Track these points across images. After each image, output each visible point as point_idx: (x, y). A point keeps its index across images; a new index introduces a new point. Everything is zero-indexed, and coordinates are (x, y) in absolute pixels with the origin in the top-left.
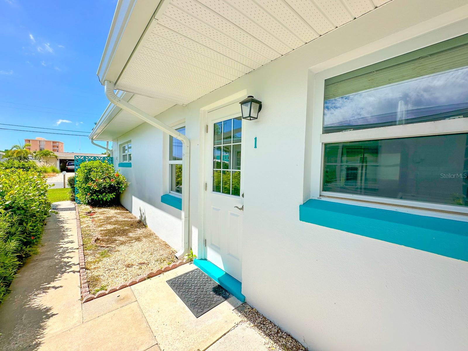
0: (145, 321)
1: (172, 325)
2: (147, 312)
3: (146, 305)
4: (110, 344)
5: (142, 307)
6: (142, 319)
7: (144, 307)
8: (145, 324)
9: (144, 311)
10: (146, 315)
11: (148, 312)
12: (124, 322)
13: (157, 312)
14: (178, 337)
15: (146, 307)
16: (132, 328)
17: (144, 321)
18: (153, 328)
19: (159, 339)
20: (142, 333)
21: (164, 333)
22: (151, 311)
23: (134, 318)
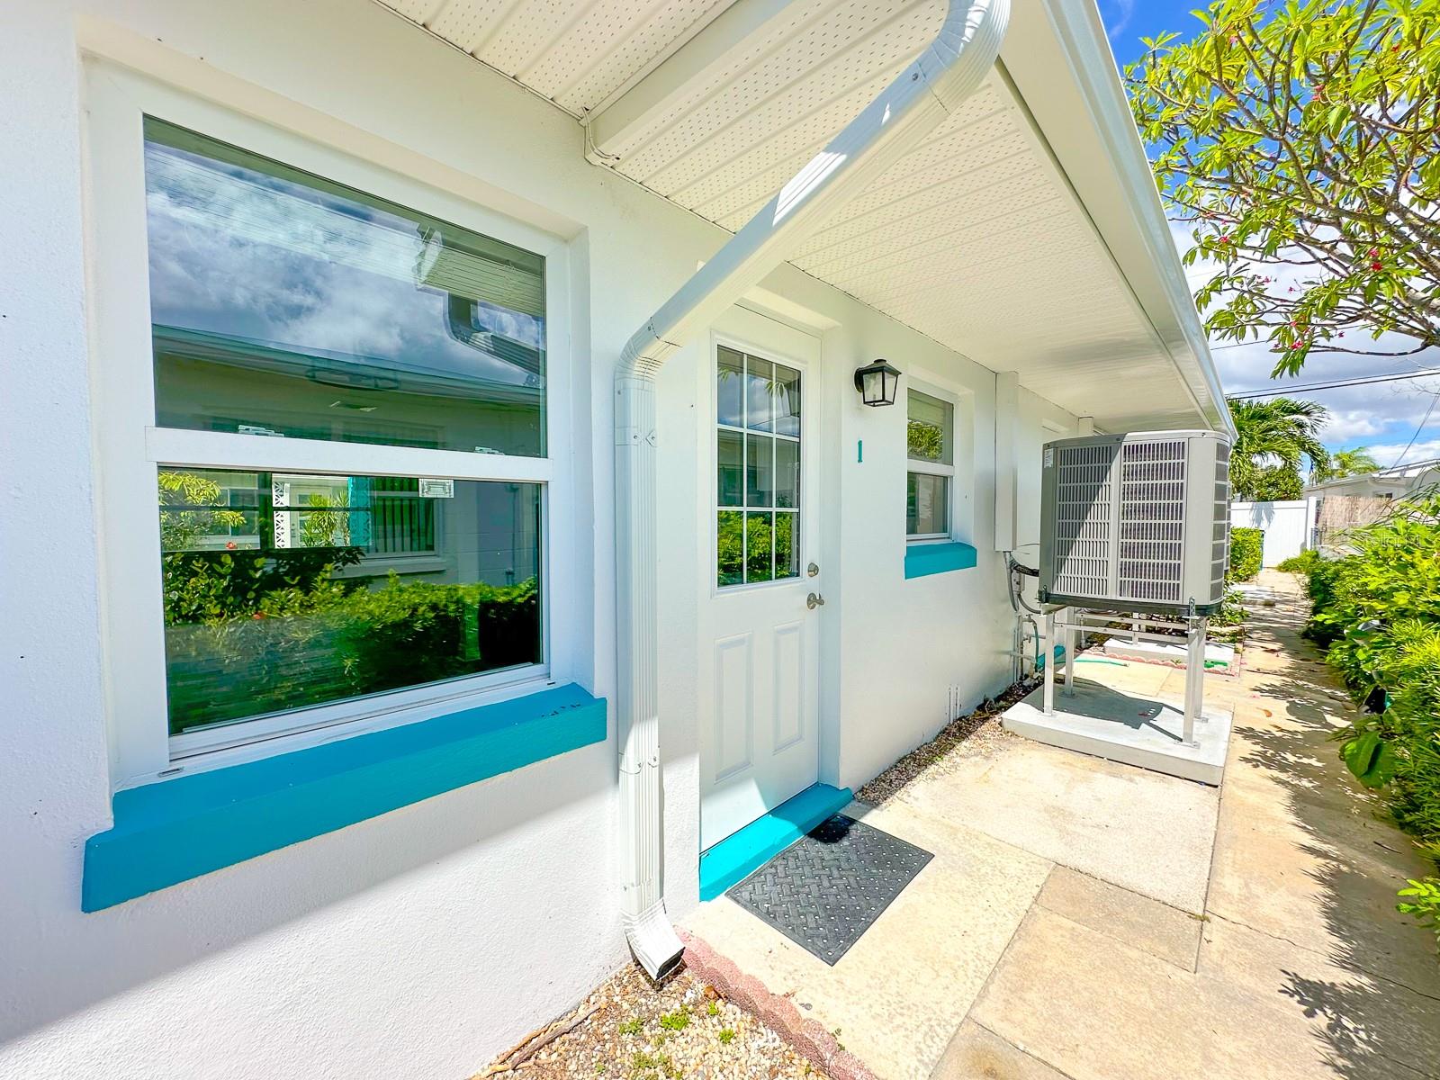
0: (1010, 950)
1: (980, 892)
2: (985, 960)
3: (966, 975)
4: (1120, 992)
5: (979, 983)
6: (1011, 959)
7: (976, 976)
8: (1017, 945)
9: (987, 970)
10: (993, 957)
11: (981, 958)
12: (1055, 1002)
13: (969, 936)
14: (997, 872)
15: (970, 973)
16: (1051, 970)
17: (1012, 954)
18: (1013, 925)
19: (1027, 903)
20: (1041, 941)
21: (1007, 898)
22: (977, 950)
23: (1025, 983)
